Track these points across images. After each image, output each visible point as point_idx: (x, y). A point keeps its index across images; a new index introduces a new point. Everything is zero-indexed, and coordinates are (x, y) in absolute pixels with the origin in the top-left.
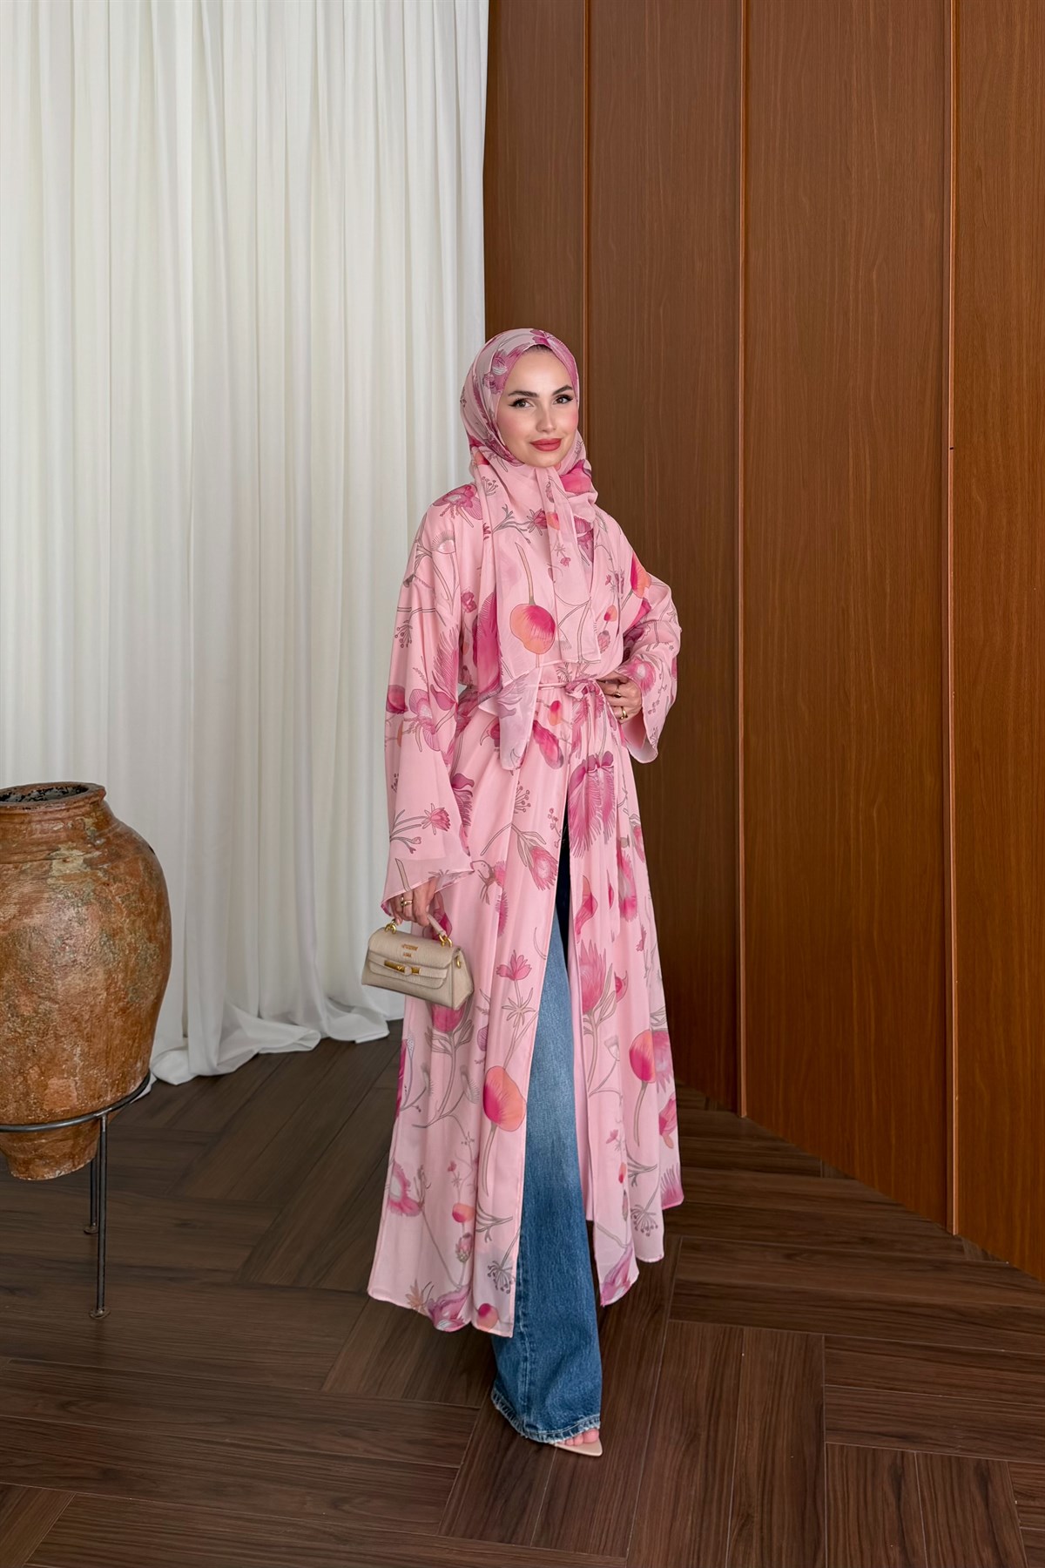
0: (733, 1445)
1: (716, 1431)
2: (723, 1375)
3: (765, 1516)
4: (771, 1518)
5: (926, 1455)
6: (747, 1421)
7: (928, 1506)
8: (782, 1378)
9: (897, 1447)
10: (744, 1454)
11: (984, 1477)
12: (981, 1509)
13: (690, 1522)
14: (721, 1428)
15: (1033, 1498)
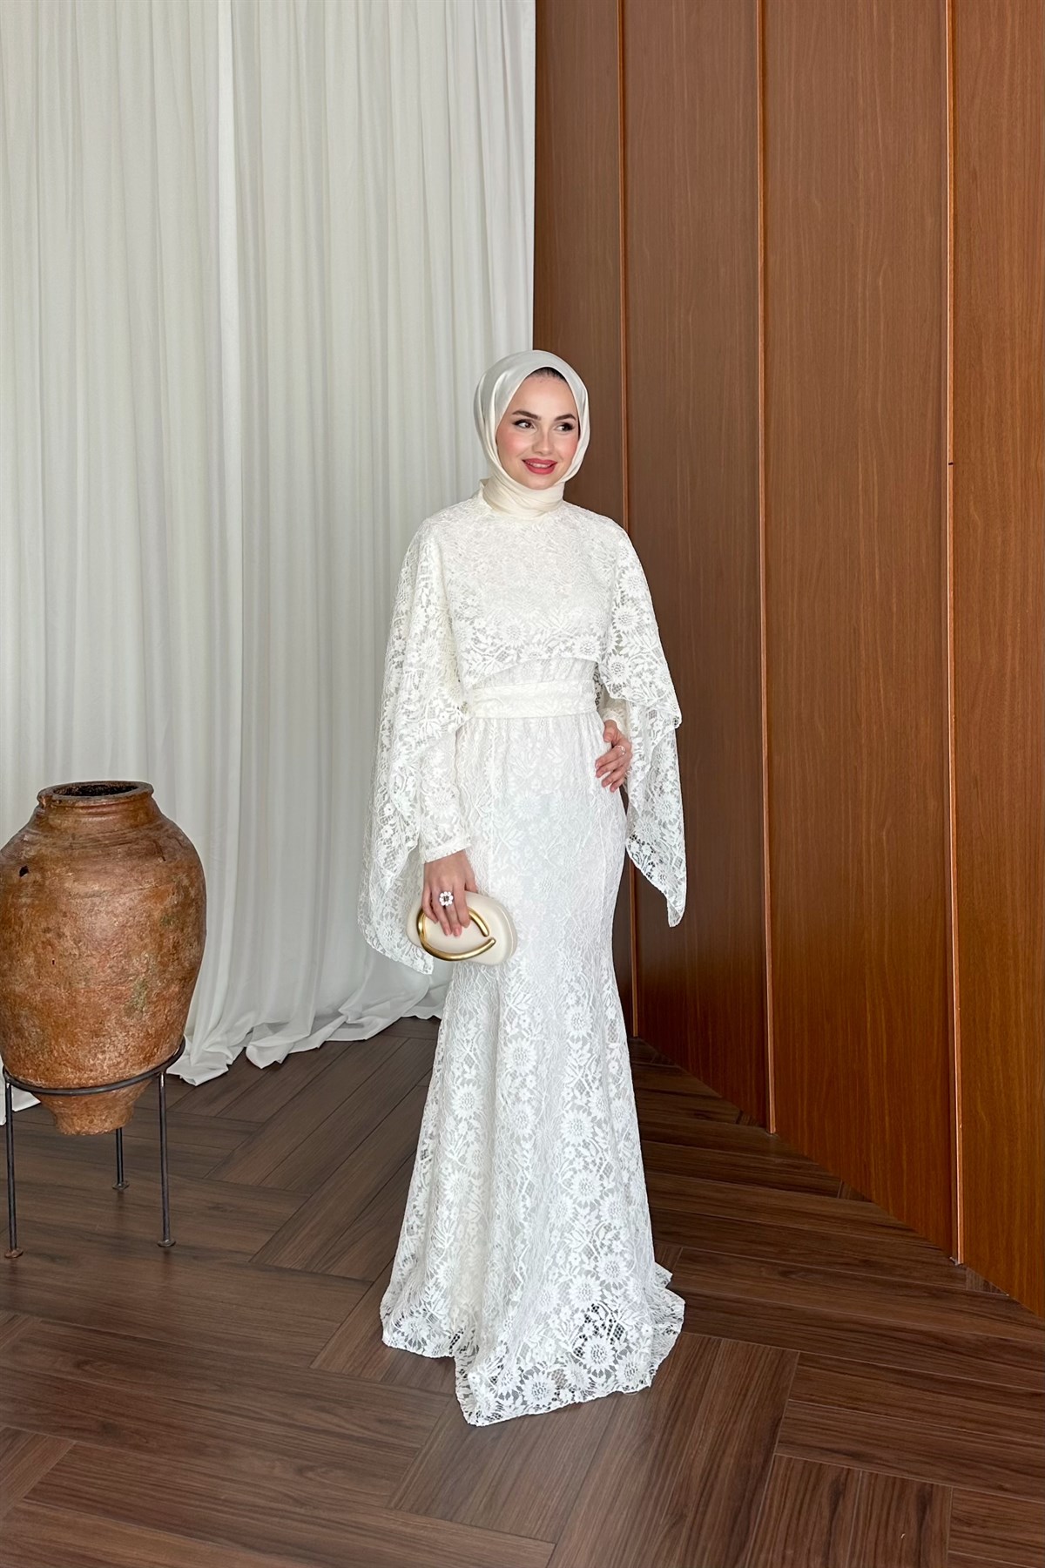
0: (683, 1448)
1: (671, 1434)
2: (690, 1383)
3: (698, 1516)
4: (703, 1520)
5: (871, 1474)
6: (703, 1427)
7: (861, 1523)
8: (747, 1390)
9: (845, 1464)
10: (692, 1457)
11: (925, 1501)
12: (913, 1532)
13: (624, 1516)
14: (676, 1431)
15: (969, 1525)
